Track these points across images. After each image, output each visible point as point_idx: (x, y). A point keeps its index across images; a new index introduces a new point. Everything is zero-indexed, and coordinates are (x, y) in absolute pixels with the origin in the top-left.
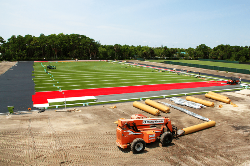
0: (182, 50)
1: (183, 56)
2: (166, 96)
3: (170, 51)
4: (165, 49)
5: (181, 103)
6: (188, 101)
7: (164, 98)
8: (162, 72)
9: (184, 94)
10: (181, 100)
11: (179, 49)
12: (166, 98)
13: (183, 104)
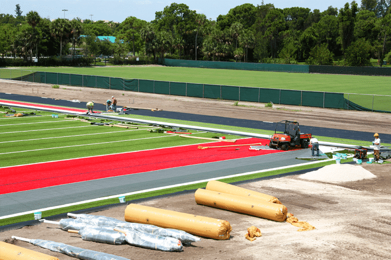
0: (102, 28)
1: (105, 50)
2: (43, 213)
3: (53, 32)
4: (30, 22)
5: (104, 235)
6: (131, 224)
7: (37, 222)
8: (26, 115)
9: (117, 199)
10: (104, 224)
11: (87, 22)
12: (45, 221)
13: (114, 237)
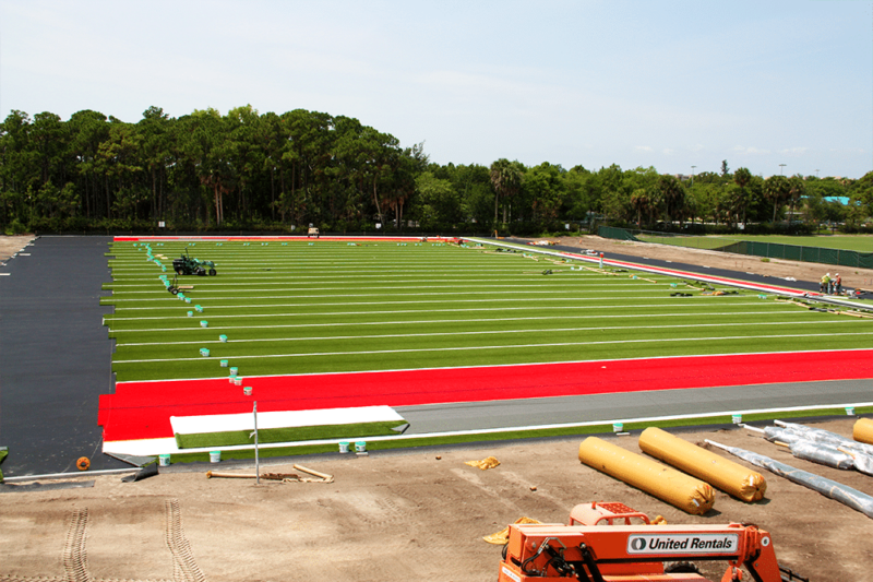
0: (832, 187)
1: (834, 215)
2: (743, 416)
3: (766, 192)
4: (738, 181)
5: (824, 454)
6: (863, 446)
7: (736, 426)
8: (727, 293)
9: (843, 410)
10: (823, 440)
11: (811, 179)
12: (746, 426)
13: (838, 458)
